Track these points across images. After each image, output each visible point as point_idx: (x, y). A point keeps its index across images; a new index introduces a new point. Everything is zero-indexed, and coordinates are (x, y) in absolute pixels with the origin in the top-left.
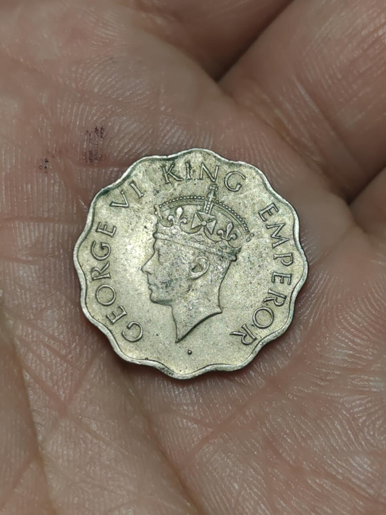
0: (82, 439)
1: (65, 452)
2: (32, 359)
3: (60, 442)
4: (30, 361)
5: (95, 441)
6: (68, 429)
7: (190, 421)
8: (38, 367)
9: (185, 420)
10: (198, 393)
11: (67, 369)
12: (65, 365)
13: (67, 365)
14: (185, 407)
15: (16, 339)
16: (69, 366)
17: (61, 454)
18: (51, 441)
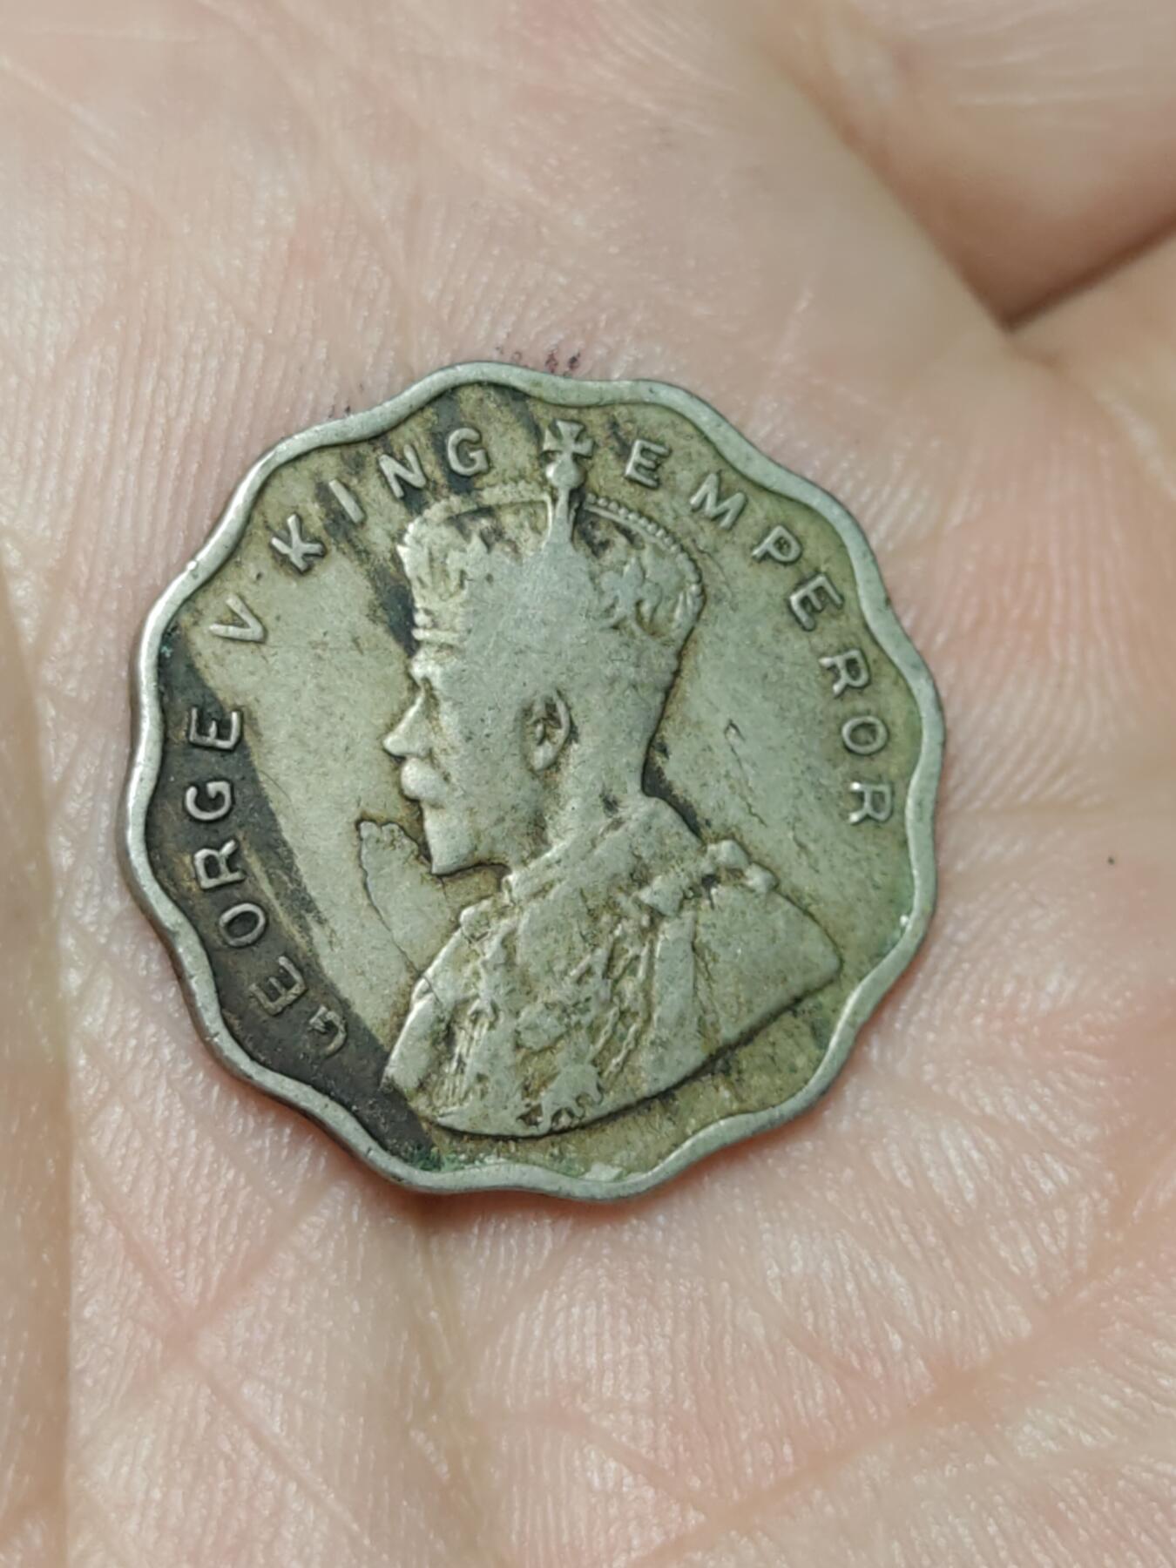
0: (227, 1458)
1: (157, 1494)
2: (119, 1129)
3: (145, 1453)
4: (108, 1137)
5: (270, 1476)
6: (185, 1412)
7: (634, 1473)
8: (134, 1162)
9: (612, 1464)
10: (682, 1374)
11: (231, 1192)
12: (231, 1175)
13: (236, 1176)
14: (626, 1417)
15: (75, 1043)
16: (242, 1181)
17: (140, 1496)
18: (117, 1446)
